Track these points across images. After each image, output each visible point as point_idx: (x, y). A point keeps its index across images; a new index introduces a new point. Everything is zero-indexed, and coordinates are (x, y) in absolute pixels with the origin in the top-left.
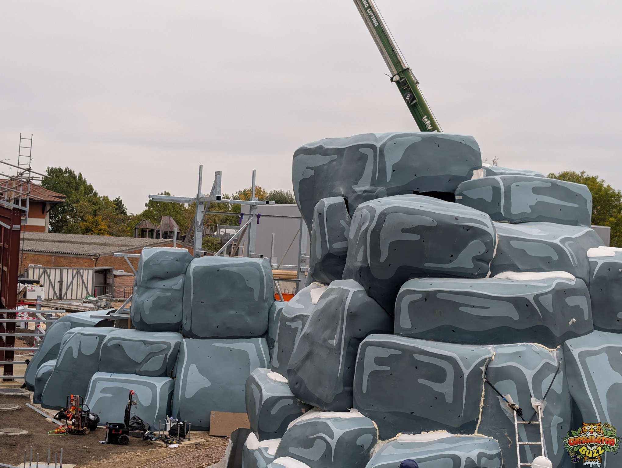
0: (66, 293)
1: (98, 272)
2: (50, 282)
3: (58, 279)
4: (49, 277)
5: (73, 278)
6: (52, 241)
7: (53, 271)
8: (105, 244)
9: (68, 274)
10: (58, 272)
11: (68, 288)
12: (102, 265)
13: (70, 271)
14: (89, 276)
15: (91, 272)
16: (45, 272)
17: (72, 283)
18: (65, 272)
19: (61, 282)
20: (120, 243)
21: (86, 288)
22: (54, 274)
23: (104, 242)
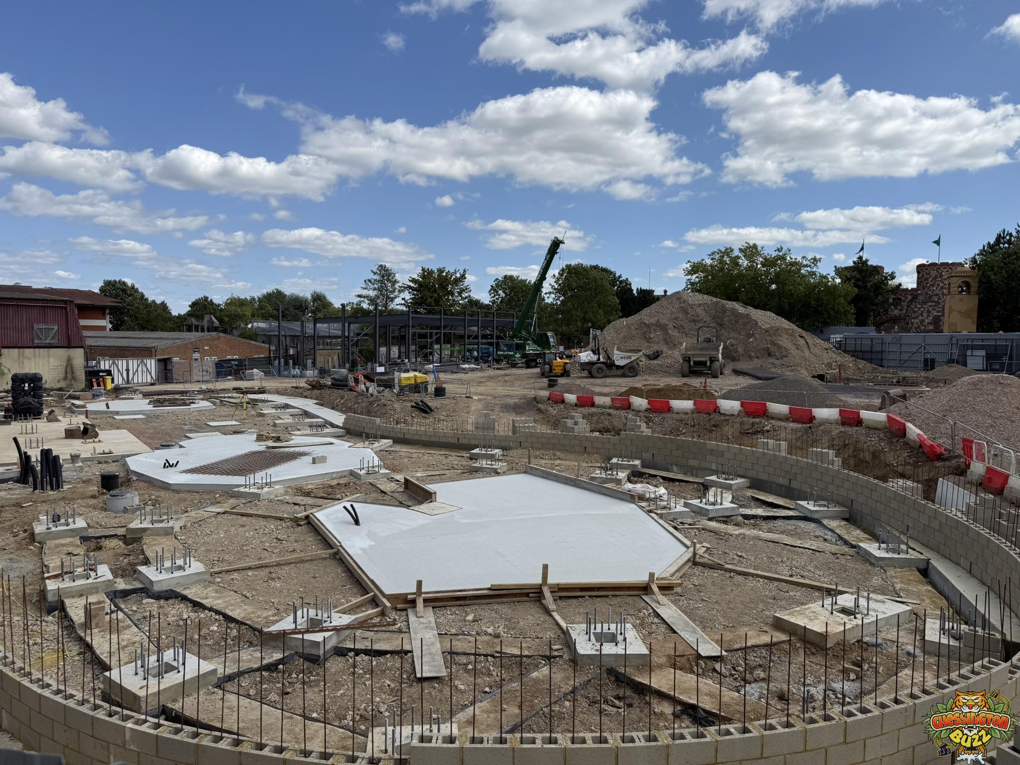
0: (133, 379)
1: (159, 360)
2: (118, 370)
3: (125, 368)
4: (117, 366)
5: (138, 366)
6: (115, 338)
7: (120, 362)
8: (161, 338)
9: (133, 364)
10: (124, 362)
11: (134, 375)
12: (161, 355)
13: (135, 362)
14: (151, 364)
15: (153, 362)
16: (114, 363)
17: (137, 370)
18: (130, 362)
19: (128, 370)
20: (173, 337)
21: (150, 374)
22: (122, 364)
23: (160, 336)
